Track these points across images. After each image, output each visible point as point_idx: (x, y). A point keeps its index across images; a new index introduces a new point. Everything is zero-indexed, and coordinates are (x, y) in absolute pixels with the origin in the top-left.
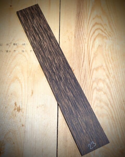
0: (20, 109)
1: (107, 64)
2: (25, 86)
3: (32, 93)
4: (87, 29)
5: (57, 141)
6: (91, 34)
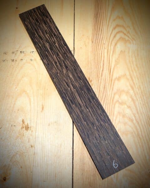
0: (29, 128)
1: (131, 73)
2: (34, 100)
3: (43, 108)
4: (106, 32)
5: (73, 165)
6: (111, 38)
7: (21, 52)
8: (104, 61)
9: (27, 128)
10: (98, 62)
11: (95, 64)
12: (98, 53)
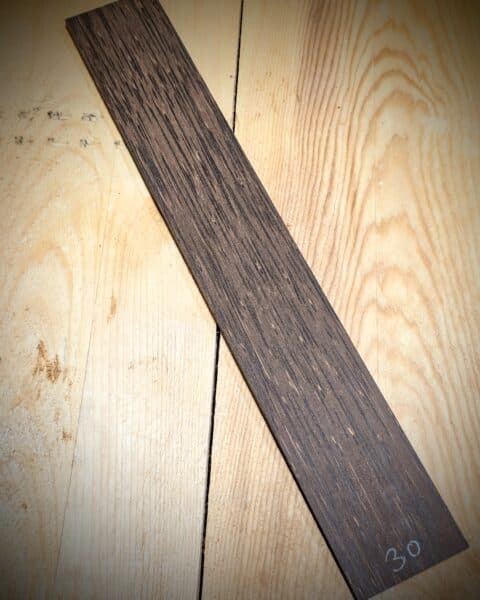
0: (58, 371)
1: (426, 211)
2: (84, 279)
3: (113, 309)
4: (347, 71)
5: (206, 507)
6: (364, 91)
7: (49, 114)
8: (333, 165)
9: (53, 372)
10: (315, 167)
11: (303, 171)
12: (315, 135)
